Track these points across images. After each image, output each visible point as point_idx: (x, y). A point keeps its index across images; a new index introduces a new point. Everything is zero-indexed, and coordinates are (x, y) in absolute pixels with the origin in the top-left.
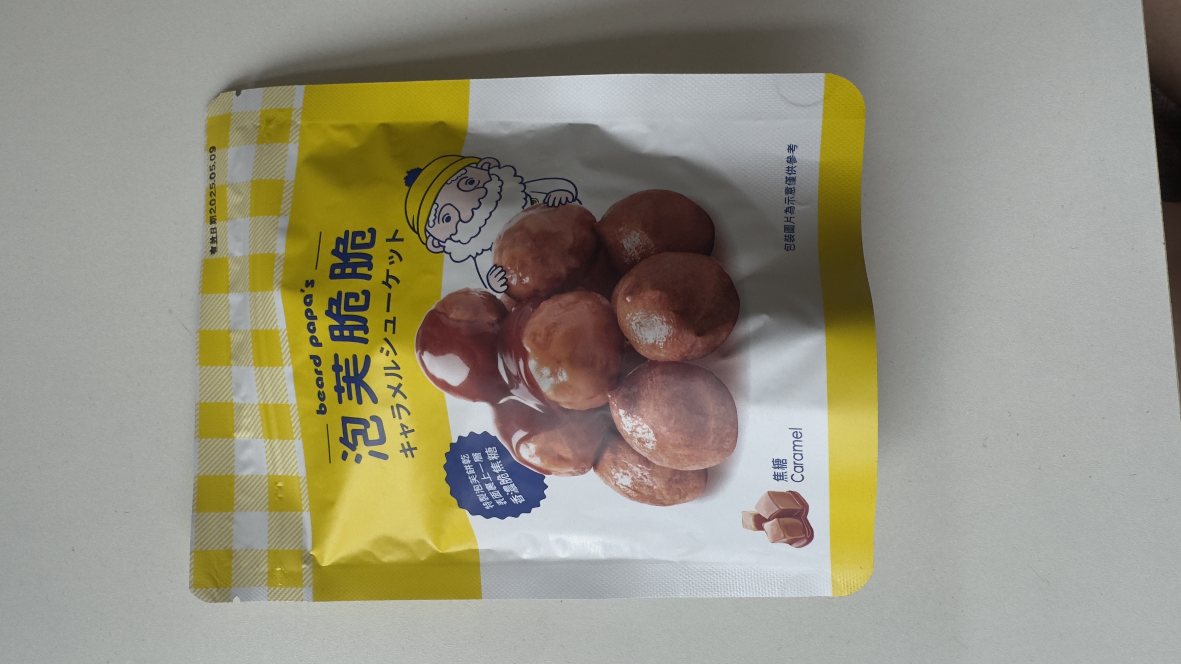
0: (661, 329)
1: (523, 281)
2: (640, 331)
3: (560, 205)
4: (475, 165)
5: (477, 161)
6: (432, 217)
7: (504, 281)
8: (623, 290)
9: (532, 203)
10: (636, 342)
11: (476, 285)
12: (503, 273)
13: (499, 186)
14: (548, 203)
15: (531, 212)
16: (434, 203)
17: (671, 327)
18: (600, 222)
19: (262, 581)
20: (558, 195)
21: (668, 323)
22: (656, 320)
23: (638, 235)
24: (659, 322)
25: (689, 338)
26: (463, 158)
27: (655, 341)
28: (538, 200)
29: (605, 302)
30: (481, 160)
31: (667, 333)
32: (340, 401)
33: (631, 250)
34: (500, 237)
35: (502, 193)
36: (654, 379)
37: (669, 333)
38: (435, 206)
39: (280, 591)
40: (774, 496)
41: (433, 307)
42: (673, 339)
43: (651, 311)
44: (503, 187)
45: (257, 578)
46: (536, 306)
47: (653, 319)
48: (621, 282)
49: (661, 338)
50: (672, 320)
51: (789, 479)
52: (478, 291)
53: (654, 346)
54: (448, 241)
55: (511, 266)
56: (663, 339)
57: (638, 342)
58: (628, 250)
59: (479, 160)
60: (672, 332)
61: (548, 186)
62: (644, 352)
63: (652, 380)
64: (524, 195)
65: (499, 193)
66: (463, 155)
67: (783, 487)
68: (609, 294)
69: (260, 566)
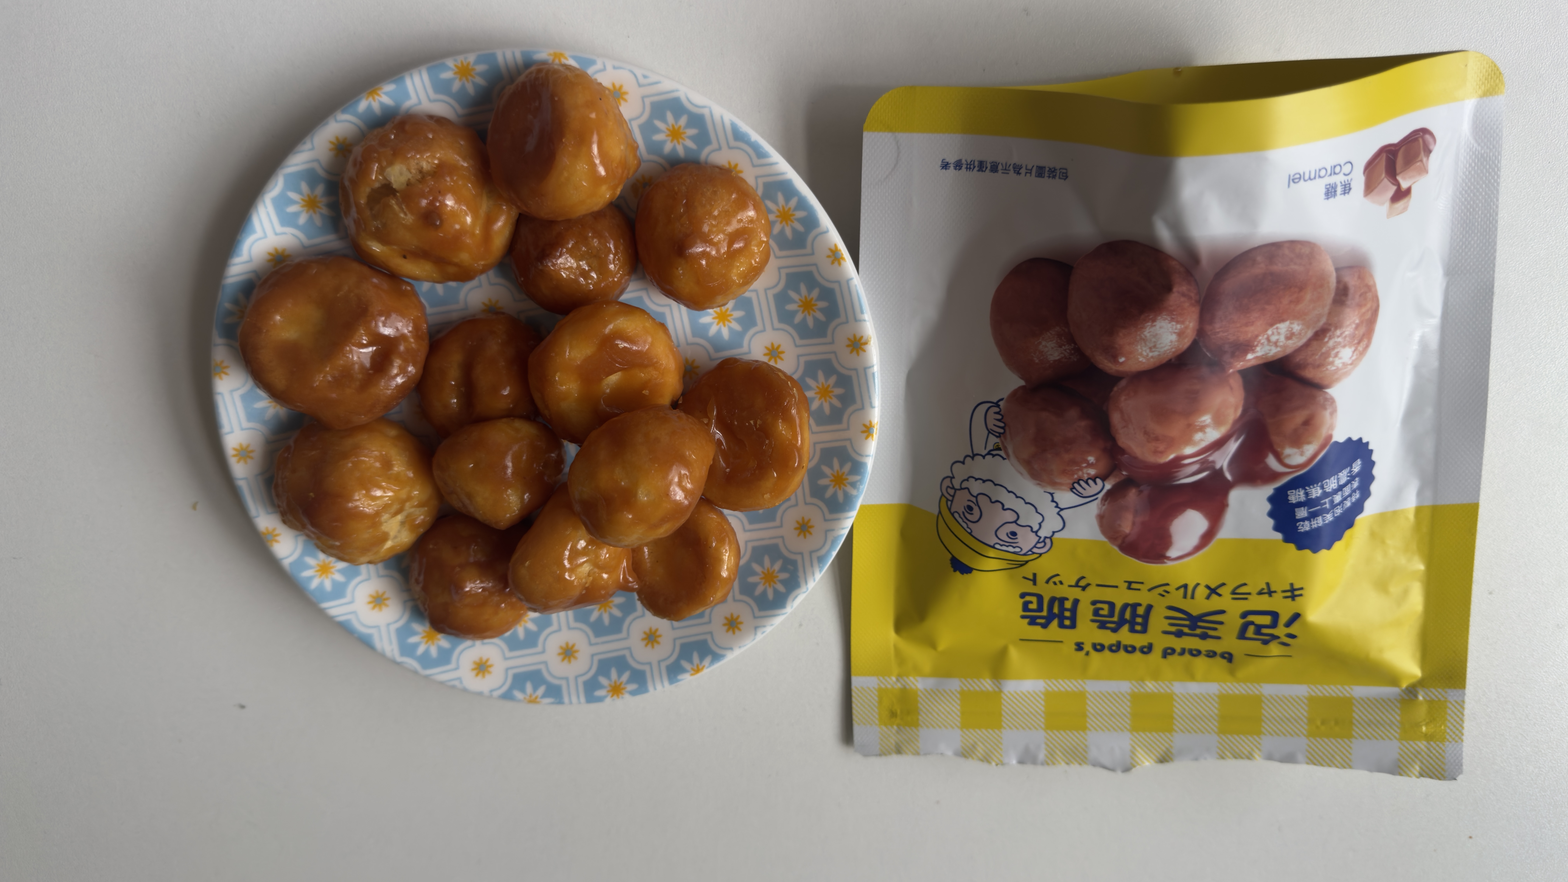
0: (1161, 327)
1: (1093, 462)
2: (1162, 348)
3: (1002, 420)
4: (949, 503)
5: (944, 500)
6: (1011, 549)
7: (1090, 482)
8: (1110, 365)
9: (999, 449)
10: (1174, 352)
11: (1094, 508)
12: (1082, 483)
13: (976, 481)
14: (1000, 433)
15: (1010, 451)
16: (993, 547)
17: (1159, 318)
18: (1026, 381)
19: (1437, 748)
20: (991, 422)
21: (1154, 320)
22: (1149, 332)
23: (1044, 343)
24: (1151, 330)
25: (1174, 298)
26: (940, 512)
27: (1175, 333)
28: (995, 444)
29: (1123, 383)
30: (943, 495)
31: (1167, 321)
32: (1218, 638)
33: (1062, 353)
34: (1039, 484)
35: (985, 478)
36: (1218, 330)
37: (1166, 319)
38: (997, 546)
39: (1452, 727)
40: (1370, 187)
41: (1116, 549)
42: (1174, 315)
43: (1138, 337)
44: (977, 477)
45: (1434, 755)
46: (1122, 451)
47: (1148, 335)
48: (1101, 366)
49: (1171, 327)
50: (1151, 317)
51: (1349, 177)
52: (1100, 506)
53: (1180, 334)
54: (1039, 534)
55: (1073, 475)
56: (1173, 325)
57: (1173, 350)
58: (1063, 355)
59: (943, 498)
60: (1165, 317)
61: (980, 431)
62: (1186, 343)
63: (1218, 332)
64: (989, 457)
65: (984, 481)
66: (936, 512)
67: (1358, 181)
68: (1115, 379)
69: (1419, 750)
